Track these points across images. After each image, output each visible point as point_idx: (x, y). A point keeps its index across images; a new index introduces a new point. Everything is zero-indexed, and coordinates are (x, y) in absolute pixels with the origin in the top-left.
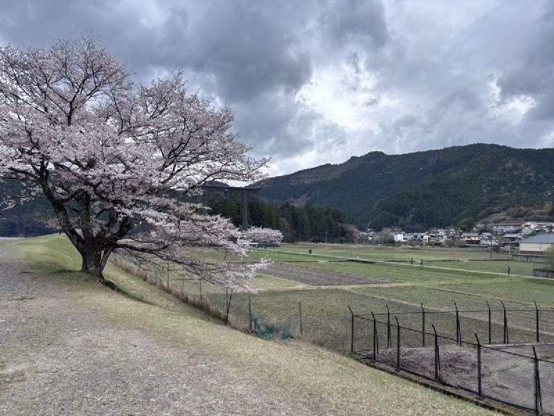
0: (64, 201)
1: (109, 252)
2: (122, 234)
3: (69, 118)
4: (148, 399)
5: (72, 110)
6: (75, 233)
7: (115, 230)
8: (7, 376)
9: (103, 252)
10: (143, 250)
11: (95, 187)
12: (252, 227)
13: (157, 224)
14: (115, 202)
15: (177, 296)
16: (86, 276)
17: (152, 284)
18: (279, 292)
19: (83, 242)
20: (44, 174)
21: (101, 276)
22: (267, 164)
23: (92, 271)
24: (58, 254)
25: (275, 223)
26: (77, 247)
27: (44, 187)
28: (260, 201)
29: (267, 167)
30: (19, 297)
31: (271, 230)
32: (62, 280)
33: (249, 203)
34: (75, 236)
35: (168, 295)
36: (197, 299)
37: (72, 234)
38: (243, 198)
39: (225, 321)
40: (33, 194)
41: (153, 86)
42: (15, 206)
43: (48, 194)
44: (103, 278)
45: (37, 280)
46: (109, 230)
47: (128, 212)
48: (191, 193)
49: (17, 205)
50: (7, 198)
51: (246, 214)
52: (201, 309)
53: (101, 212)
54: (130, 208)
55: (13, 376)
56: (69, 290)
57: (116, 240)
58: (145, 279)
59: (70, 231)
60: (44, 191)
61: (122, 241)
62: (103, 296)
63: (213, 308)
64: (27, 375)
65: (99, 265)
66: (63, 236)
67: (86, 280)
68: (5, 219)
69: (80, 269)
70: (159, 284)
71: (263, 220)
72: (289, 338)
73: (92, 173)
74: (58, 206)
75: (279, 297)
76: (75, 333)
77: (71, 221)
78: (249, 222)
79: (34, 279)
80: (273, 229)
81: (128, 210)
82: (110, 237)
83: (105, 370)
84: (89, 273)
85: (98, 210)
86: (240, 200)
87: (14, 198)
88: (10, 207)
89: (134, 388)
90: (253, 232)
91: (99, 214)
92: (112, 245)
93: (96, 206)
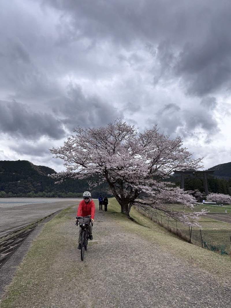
0: (114, 183)
1: (131, 204)
2: (136, 197)
3: (114, 150)
4: (132, 252)
5: (115, 147)
6: (118, 197)
7: (133, 195)
8: (93, 242)
9: (129, 204)
10: (145, 204)
11: (123, 177)
12: (211, 193)
13: (147, 192)
14: (132, 183)
15: (166, 228)
16: (122, 215)
17: (155, 222)
18: (228, 231)
19: (121, 201)
20: (107, 172)
21: (129, 215)
22: (201, 161)
23: (125, 213)
24: (114, 206)
25: (226, 190)
26: (119, 202)
27: (107, 177)
28: (215, 178)
29: (201, 162)
30: (98, 221)
31: (223, 195)
32: (113, 216)
33: (208, 180)
34: (118, 198)
35: (162, 227)
36: (175, 230)
37: (117, 197)
38: (204, 177)
39: (190, 242)
40: (103, 181)
41: (144, 133)
42: (97, 186)
43: (108, 180)
44: (129, 216)
45: (105, 215)
46: (131, 195)
47: (136, 187)
48: (164, 178)
49: (98, 185)
50: (94, 183)
51: (206, 186)
52: (177, 235)
53: (128, 187)
54: (137, 185)
55: (94, 243)
56: (115, 220)
57: (134, 199)
58: (151, 219)
59: (116, 195)
60: (107, 179)
61: (136, 200)
62: (127, 222)
63: (183, 235)
64: (98, 243)
65: (128, 210)
66: (114, 198)
67: (122, 216)
68: (95, 191)
69: (121, 212)
70: (157, 222)
71: (218, 189)
72: (225, 254)
73: (121, 173)
74: (112, 185)
75: (227, 234)
76: (114, 233)
77: (117, 191)
78: (209, 190)
79: (103, 215)
80: (225, 194)
81: (136, 186)
82: (131, 198)
83: (122, 244)
84: (124, 214)
85: (126, 186)
86: (202, 178)
87: (97, 182)
88: (96, 186)
89: (129, 250)
90: (212, 196)
91: (127, 188)
92: (132, 202)
93: (126, 185)
